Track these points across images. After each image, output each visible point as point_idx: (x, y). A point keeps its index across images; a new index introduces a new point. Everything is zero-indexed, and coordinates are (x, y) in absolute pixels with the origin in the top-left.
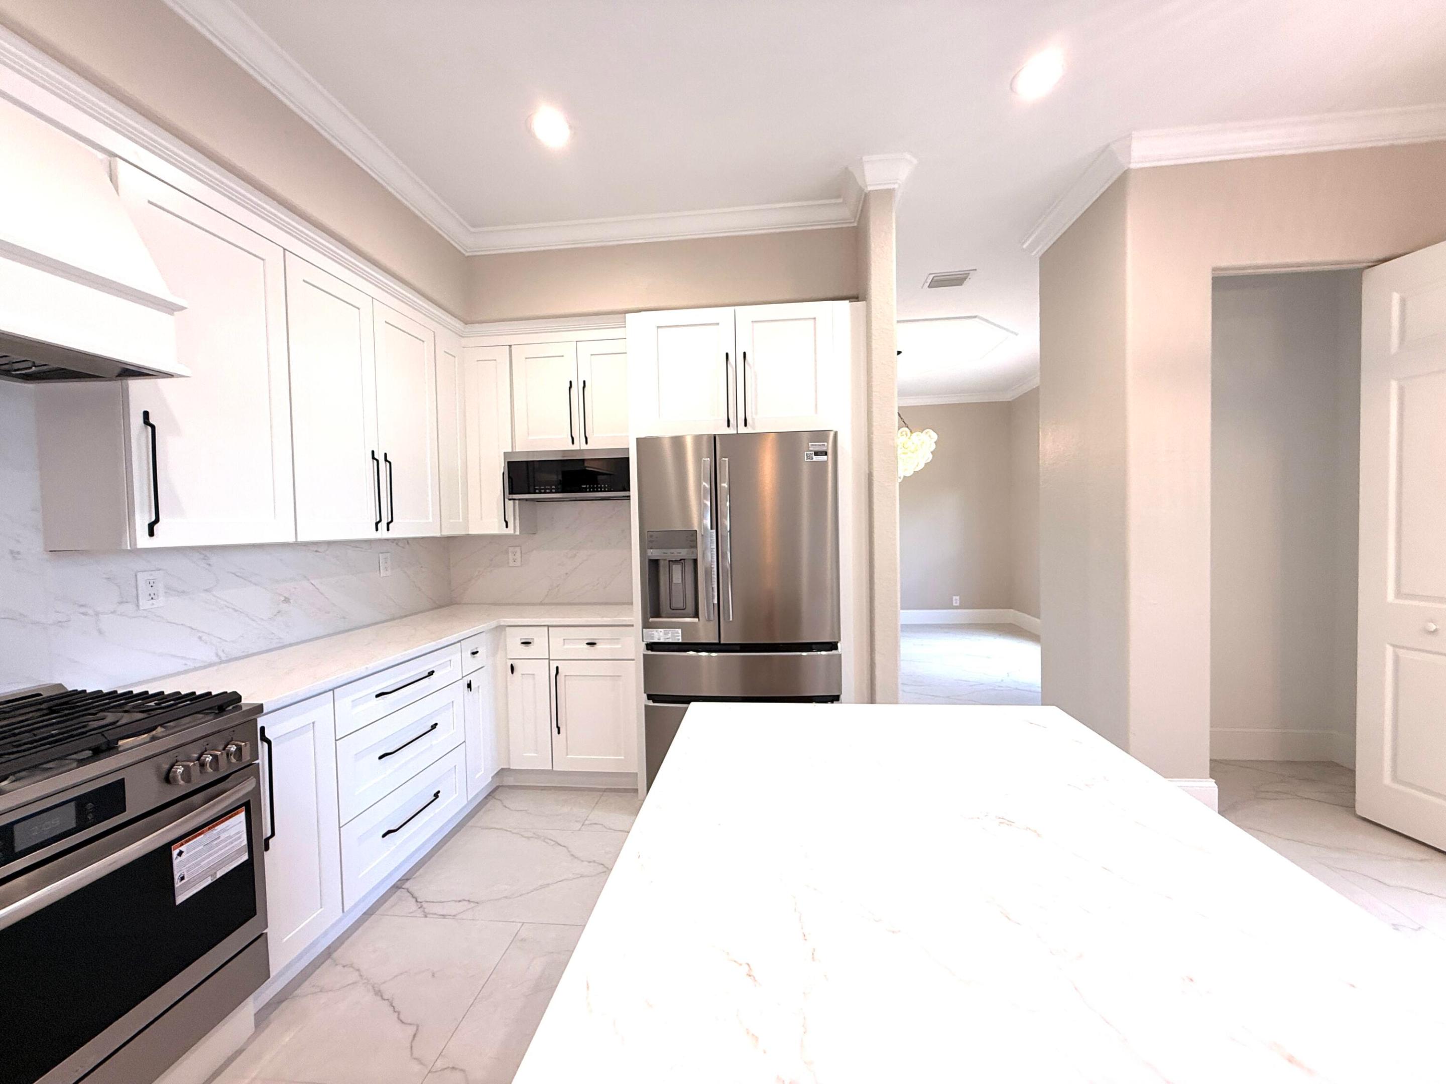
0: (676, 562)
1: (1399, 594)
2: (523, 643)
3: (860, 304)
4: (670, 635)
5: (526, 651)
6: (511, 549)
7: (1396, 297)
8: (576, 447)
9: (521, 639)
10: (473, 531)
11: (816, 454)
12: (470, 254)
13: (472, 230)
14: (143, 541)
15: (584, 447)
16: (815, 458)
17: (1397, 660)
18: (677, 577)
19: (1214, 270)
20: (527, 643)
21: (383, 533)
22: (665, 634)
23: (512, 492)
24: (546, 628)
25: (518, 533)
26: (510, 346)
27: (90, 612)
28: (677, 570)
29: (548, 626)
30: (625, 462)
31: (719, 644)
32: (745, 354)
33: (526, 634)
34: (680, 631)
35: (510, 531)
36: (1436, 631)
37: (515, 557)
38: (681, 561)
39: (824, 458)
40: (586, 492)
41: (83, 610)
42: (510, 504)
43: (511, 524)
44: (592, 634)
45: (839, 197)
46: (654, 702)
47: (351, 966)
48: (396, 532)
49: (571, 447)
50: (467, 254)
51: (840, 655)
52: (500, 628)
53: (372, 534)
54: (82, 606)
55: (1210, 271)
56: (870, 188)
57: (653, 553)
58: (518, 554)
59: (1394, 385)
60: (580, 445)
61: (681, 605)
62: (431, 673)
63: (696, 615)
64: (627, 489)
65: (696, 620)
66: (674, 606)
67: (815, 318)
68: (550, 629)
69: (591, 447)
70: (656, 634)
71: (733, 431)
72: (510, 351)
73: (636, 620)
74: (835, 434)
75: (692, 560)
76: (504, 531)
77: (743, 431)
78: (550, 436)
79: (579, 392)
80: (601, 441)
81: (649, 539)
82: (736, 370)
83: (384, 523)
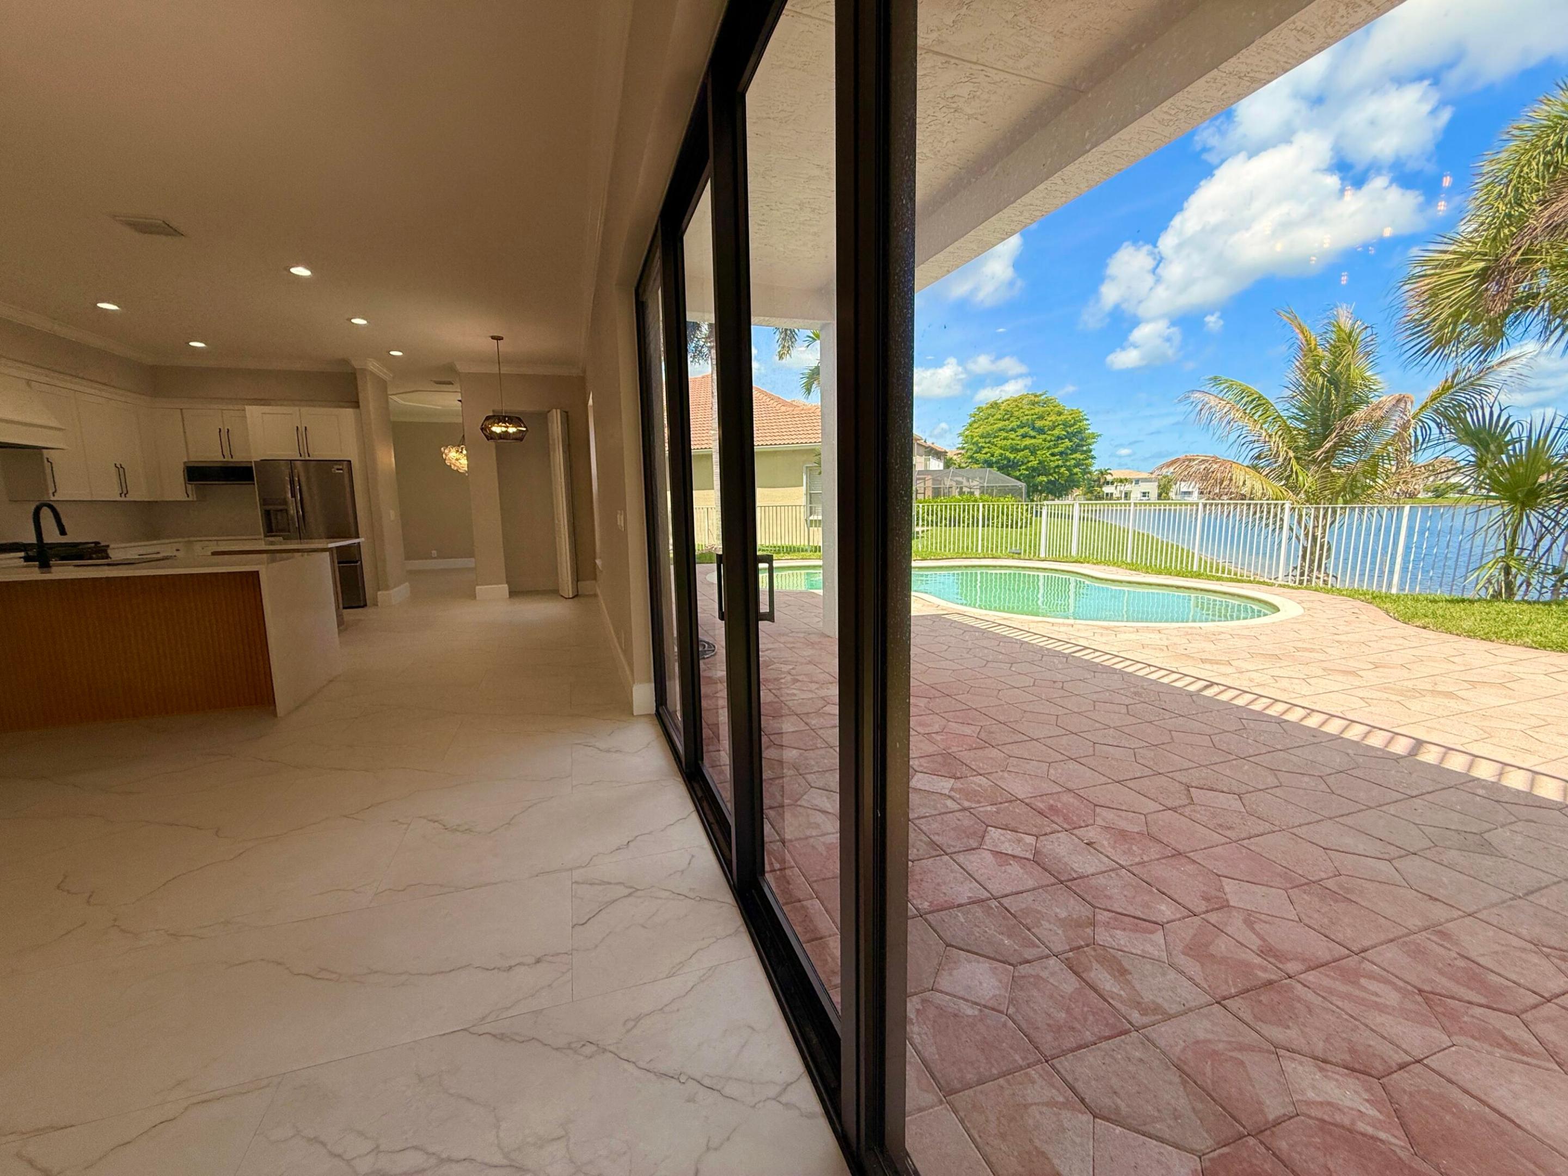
0: (277, 511)
3: (357, 410)
8: (226, 460)
10: (166, 499)
11: (338, 469)
12: (153, 364)
14: (51, 498)
15: (230, 460)
16: (337, 472)
18: (279, 517)
21: (123, 499)
23: (189, 480)
25: (195, 499)
26: (181, 409)
28: (279, 513)
30: (251, 467)
32: (305, 428)
35: (190, 499)
37: (194, 512)
38: (281, 510)
39: (341, 471)
42: (189, 487)
43: (190, 495)
48: (131, 498)
49: (223, 459)
50: (149, 366)
53: (118, 498)
56: (357, 367)
57: (268, 507)
60: (228, 459)
63: (289, 532)
64: (253, 480)
67: (339, 414)
69: (234, 460)
70: (271, 539)
71: (302, 458)
72: (182, 412)
73: (262, 537)
74: (350, 461)
75: (287, 511)
76: (187, 499)
77: (307, 458)
78: (212, 454)
79: (225, 435)
80: (240, 457)
81: (264, 502)
82: (302, 434)
83: (123, 494)
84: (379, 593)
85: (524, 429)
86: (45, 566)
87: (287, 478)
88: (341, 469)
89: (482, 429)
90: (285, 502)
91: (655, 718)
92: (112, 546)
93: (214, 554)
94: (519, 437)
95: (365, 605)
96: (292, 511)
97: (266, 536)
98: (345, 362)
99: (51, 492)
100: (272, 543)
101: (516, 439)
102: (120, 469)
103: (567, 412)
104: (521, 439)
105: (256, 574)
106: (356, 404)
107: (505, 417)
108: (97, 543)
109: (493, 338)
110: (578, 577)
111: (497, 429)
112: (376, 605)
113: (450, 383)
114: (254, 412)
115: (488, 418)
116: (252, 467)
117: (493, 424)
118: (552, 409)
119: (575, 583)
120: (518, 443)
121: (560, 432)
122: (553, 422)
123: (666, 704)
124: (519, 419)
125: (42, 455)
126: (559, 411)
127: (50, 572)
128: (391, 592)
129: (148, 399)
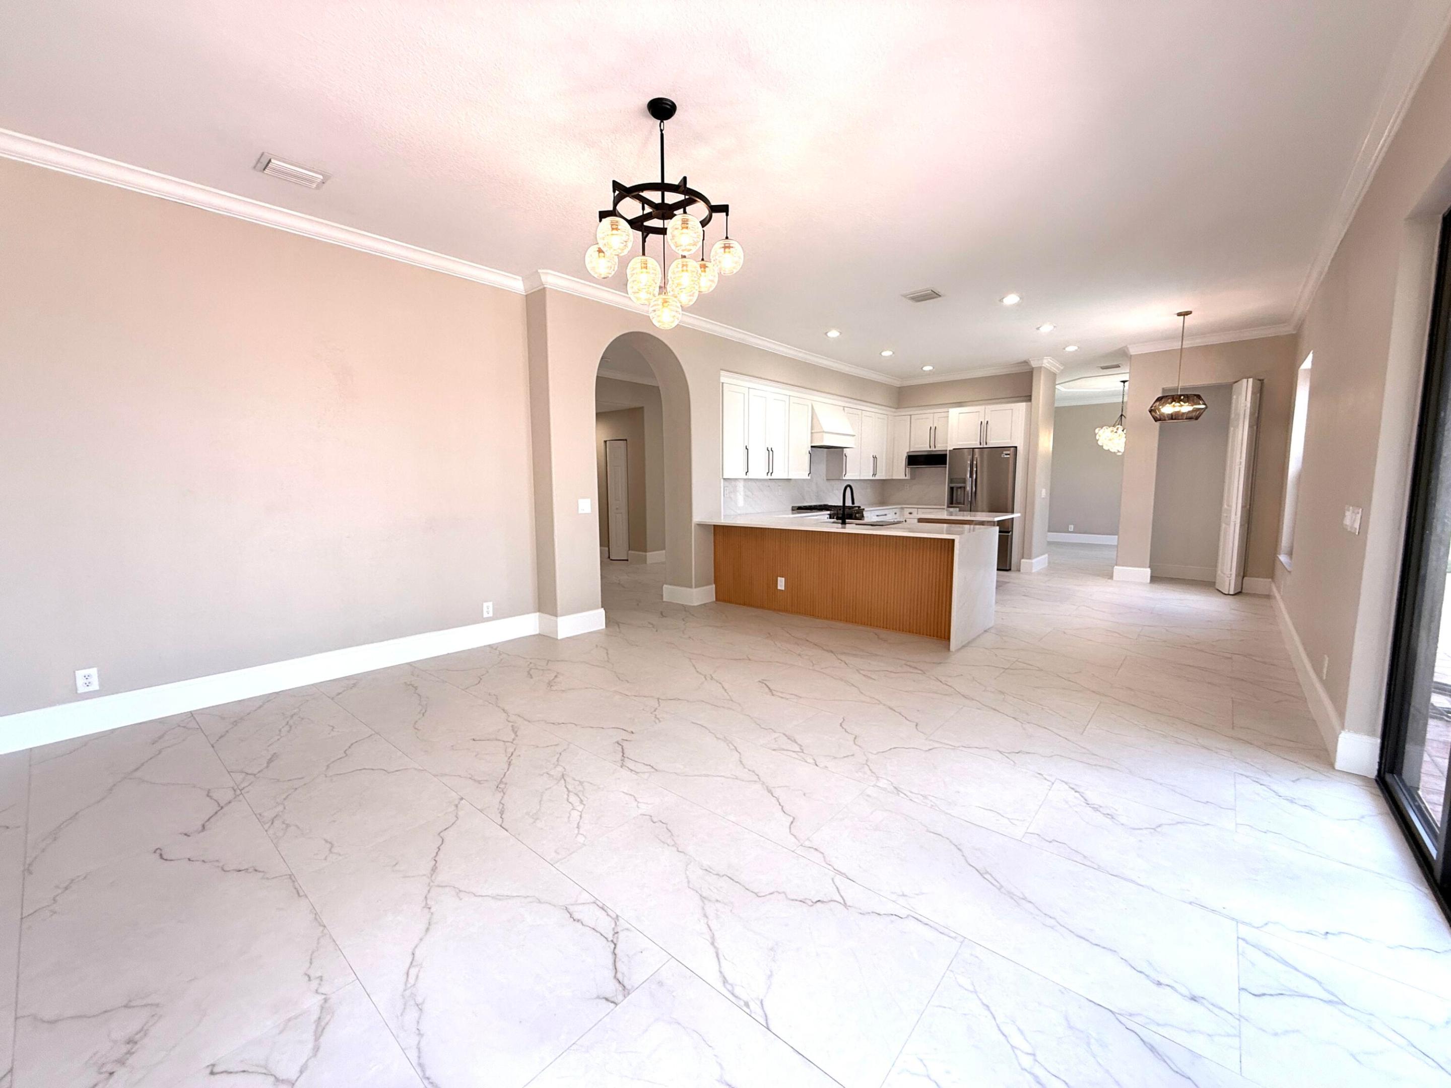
3: (1029, 403)
5: (911, 516)
6: (906, 485)
8: (931, 449)
10: (894, 478)
12: (898, 388)
13: (901, 380)
14: (844, 478)
15: (934, 449)
16: (1006, 456)
18: (959, 493)
20: (911, 513)
21: (874, 478)
23: (908, 465)
24: (917, 509)
25: (910, 478)
26: (911, 415)
28: (959, 490)
32: (987, 422)
33: (910, 510)
34: (958, 509)
35: (907, 478)
38: (960, 487)
39: (1008, 456)
40: (932, 465)
42: (907, 469)
43: (907, 475)
48: (877, 477)
49: (929, 449)
52: (902, 508)
53: (871, 478)
55: (1161, 389)
56: (1035, 367)
57: (953, 485)
58: (909, 487)
60: (933, 449)
62: (886, 515)
63: (964, 504)
64: (946, 464)
65: (964, 506)
66: (958, 502)
67: (1013, 408)
69: (936, 449)
70: (951, 510)
71: (981, 446)
72: (911, 417)
73: (945, 507)
74: (1016, 447)
75: (965, 488)
76: (904, 478)
77: (985, 446)
78: (922, 446)
79: (933, 431)
80: (940, 447)
81: (951, 481)
82: (984, 427)
83: (874, 475)
84: (1023, 560)
85: (1203, 406)
86: (844, 523)
87: (969, 462)
88: (1009, 454)
89: (1151, 411)
90: (964, 481)
91: (1376, 785)
92: (866, 509)
93: (921, 520)
94: (1193, 417)
95: (1010, 570)
96: (968, 488)
97: (948, 507)
98: (1026, 363)
99: (844, 473)
100: (951, 514)
101: (1191, 418)
102: (875, 458)
103: (1262, 381)
104: (1197, 418)
105: (953, 540)
106: (1028, 398)
107: (1181, 395)
108: (859, 507)
109: (1179, 314)
110: (1244, 571)
111: (1168, 409)
112: (1019, 570)
113: (1118, 366)
114: (954, 412)
115: (1159, 399)
116: (946, 455)
117: (1163, 405)
118: (1243, 378)
119: (1240, 578)
120: (1193, 422)
121: (1249, 405)
122: (1240, 394)
123: (1400, 774)
124: (1199, 397)
125: (843, 451)
126: (1251, 380)
127: (845, 528)
128: (1034, 561)
129: (894, 410)
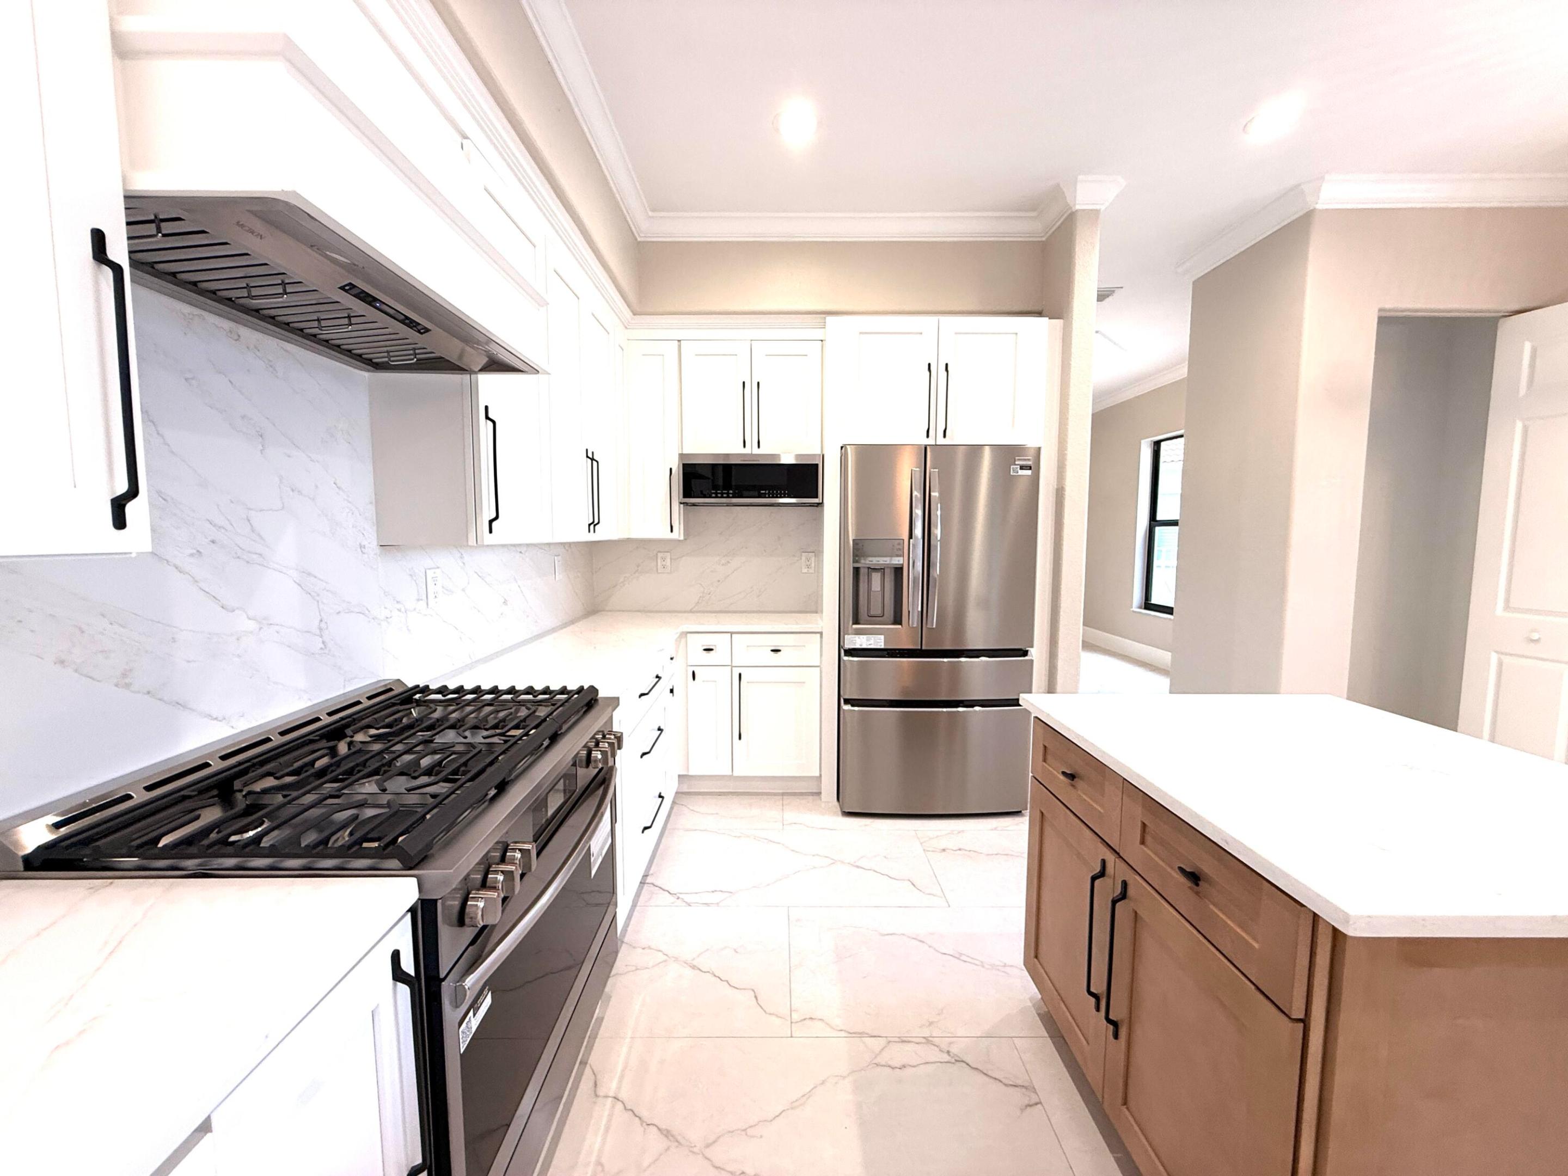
0: (875, 570)
1: (1507, 607)
2: (705, 650)
3: (1058, 323)
4: (872, 642)
5: (708, 658)
6: (660, 555)
7: (1528, 347)
8: (747, 451)
9: (703, 646)
10: (638, 535)
11: (1022, 468)
12: (643, 239)
13: (650, 214)
15: (756, 451)
16: (1021, 472)
17: (1500, 664)
19: (1380, 310)
20: (709, 650)
21: (592, 537)
22: (868, 640)
23: (685, 496)
24: (729, 634)
25: (682, 538)
26: (679, 341)
27: (403, 610)
28: (876, 578)
29: (732, 633)
31: (921, 650)
32: (947, 365)
33: (708, 641)
34: (882, 637)
35: (673, 536)
36: (1539, 639)
37: (664, 563)
38: (881, 570)
39: (1029, 472)
40: (765, 497)
41: (398, 606)
42: (678, 506)
43: (675, 528)
44: (776, 641)
45: (1034, 210)
46: (853, 706)
47: (650, 948)
48: (602, 534)
49: (739, 450)
50: (639, 239)
51: (1032, 661)
52: (683, 635)
54: (398, 602)
55: (1377, 311)
56: (1078, 207)
57: (856, 563)
58: (668, 560)
59: (1519, 425)
60: (751, 449)
61: (879, 612)
63: (897, 620)
64: (821, 495)
65: (900, 626)
66: (872, 613)
67: (1016, 334)
68: (733, 635)
69: (763, 452)
72: (680, 346)
74: (1038, 450)
75: (897, 569)
76: (667, 535)
77: (946, 441)
79: (751, 394)
80: (782, 444)
81: (849, 547)
82: (937, 379)
83: (593, 525)
88: (1028, 467)
102: (593, 463)
106: (1059, 307)
116: (816, 466)
129: (627, 313)
